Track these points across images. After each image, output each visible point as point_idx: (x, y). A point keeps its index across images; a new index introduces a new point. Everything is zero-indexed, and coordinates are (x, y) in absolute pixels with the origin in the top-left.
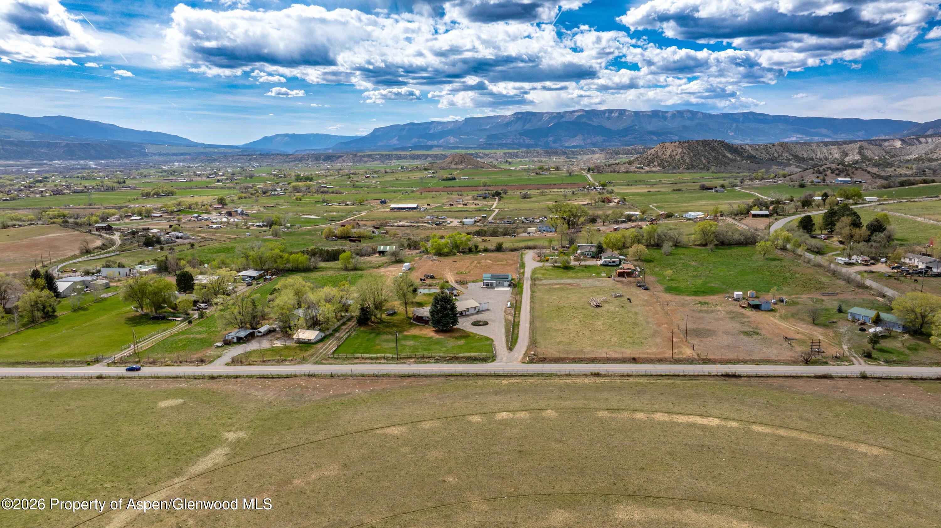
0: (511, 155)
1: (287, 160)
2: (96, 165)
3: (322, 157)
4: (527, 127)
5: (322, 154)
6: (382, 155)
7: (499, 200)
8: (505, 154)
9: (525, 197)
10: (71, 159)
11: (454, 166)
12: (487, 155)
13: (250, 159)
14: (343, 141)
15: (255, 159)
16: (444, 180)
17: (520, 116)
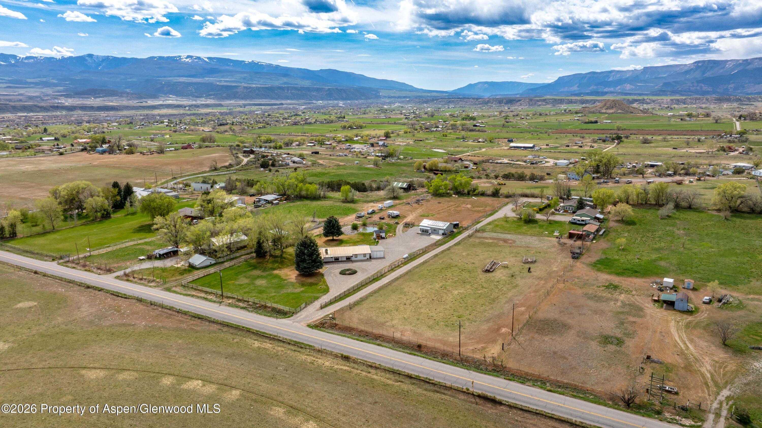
0: (678, 102)
1: (477, 103)
2: (343, 104)
3: (505, 101)
4: (708, 74)
5: (505, 98)
6: (555, 100)
7: (618, 144)
8: (672, 100)
9: (646, 142)
10: (330, 100)
11: (604, 111)
12: (654, 101)
13: (449, 102)
14: (532, 87)
15: (453, 101)
16: (586, 123)
17: (700, 64)
